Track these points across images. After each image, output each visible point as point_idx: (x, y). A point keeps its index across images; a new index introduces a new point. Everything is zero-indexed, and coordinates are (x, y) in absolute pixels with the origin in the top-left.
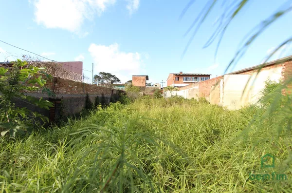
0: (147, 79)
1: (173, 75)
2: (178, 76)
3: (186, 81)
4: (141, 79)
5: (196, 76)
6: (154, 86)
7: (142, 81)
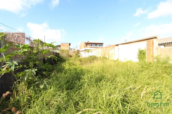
0: (70, 45)
1: (84, 43)
2: (87, 44)
3: (91, 47)
4: (66, 45)
5: (96, 44)
6: (73, 49)
7: (67, 46)
